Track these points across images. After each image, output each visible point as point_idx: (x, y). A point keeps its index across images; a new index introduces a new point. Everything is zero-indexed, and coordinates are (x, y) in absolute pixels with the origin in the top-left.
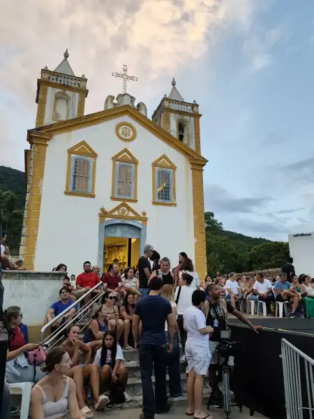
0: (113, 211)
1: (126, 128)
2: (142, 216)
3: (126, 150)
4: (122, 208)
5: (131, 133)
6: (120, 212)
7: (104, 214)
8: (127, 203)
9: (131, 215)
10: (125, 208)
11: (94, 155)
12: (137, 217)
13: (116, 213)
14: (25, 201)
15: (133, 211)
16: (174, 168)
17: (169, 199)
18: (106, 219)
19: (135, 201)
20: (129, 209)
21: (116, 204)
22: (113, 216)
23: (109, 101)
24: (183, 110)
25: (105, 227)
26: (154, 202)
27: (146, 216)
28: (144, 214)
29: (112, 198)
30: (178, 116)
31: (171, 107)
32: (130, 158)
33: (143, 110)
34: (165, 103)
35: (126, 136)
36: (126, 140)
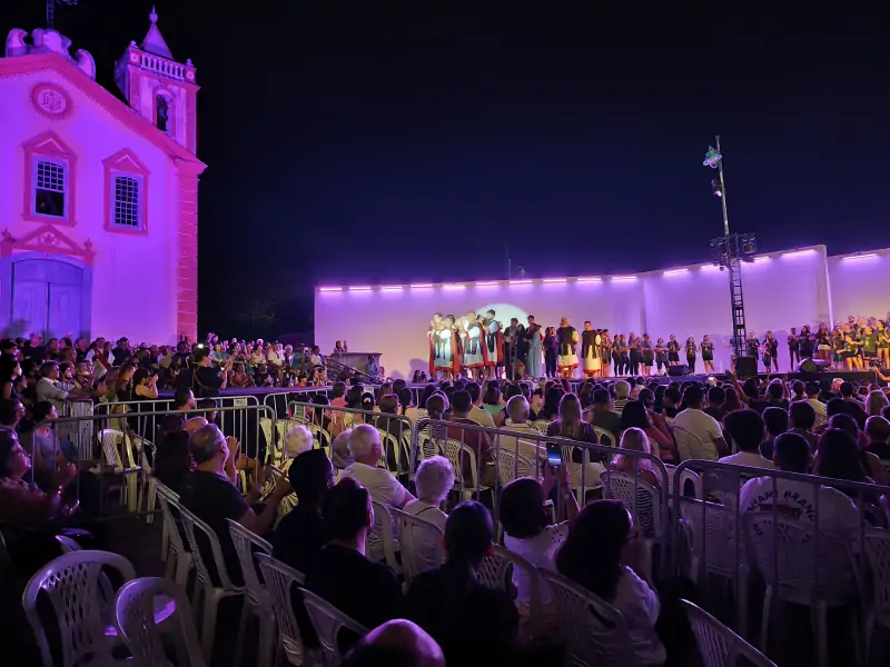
0: (30, 237)
1: (52, 94)
2: (84, 248)
3: (50, 135)
4: (46, 234)
5: (63, 105)
6: (42, 240)
7: (9, 240)
8: (57, 227)
9: (63, 245)
10: (53, 235)
12: (75, 249)
13: (34, 242)
15: (67, 240)
16: (145, 172)
17: (135, 224)
18: (15, 251)
19: (72, 222)
20: (59, 235)
21: (36, 225)
22: (30, 247)
23: (15, 39)
24: (166, 73)
25: (13, 264)
26: (106, 227)
27: (93, 249)
28: (88, 244)
29: (27, 216)
30: (156, 82)
31: (143, 66)
32: (61, 149)
33: (88, 65)
34: (132, 55)
35: (52, 108)
36: (50, 116)
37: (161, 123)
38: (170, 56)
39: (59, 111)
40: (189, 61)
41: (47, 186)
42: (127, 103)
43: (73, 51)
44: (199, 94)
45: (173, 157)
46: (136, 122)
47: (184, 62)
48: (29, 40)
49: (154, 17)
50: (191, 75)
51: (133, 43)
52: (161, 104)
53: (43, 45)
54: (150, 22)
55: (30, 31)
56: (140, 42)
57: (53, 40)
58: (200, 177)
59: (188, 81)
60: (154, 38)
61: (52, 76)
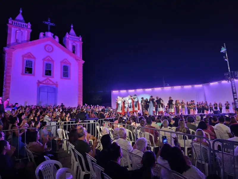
0: (44, 81)
1: (49, 47)
2: (56, 83)
3: (48, 56)
4: (47, 80)
5: (51, 49)
6: (46, 82)
7: (39, 82)
8: (49, 78)
9: (51, 83)
10: (49, 80)
11: (35, 58)
12: (54, 84)
13: (44, 82)
14: (4, 77)
16: (70, 64)
17: (68, 77)
18: (40, 85)
19: (53, 77)
21: (45, 78)
22: (43, 84)
23: (41, 34)
24: (75, 39)
25: (40, 88)
26: (61, 78)
27: (58, 83)
28: (57, 82)
29: (43, 76)
30: (73, 42)
31: (69, 38)
32: (51, 60)
33: (57, 39)
34: (67, 36)
35: (49, 50)
36: (49, 52)
37: (74, 52)
38: (76, 35)
39: (51, 51)
40: (80, 36)
41: (48, 69)
42: (66, 47)
43: (54, 36)
44: (82, 44)
45: (77, 60)
46: (68, 52)
47: (79, 36)
48: (44, 35)
49: (72, 26)
50: (81, 39)
51: (67, 33)
52: (74, 47)
53: (47, 36)
54: (71, 28)
55: (44, 33)
56: (69, 33)
57: (49, 34)
58: (83, 64)
59: (80, 41)
60: (72, 31)
61: (49, 42)
